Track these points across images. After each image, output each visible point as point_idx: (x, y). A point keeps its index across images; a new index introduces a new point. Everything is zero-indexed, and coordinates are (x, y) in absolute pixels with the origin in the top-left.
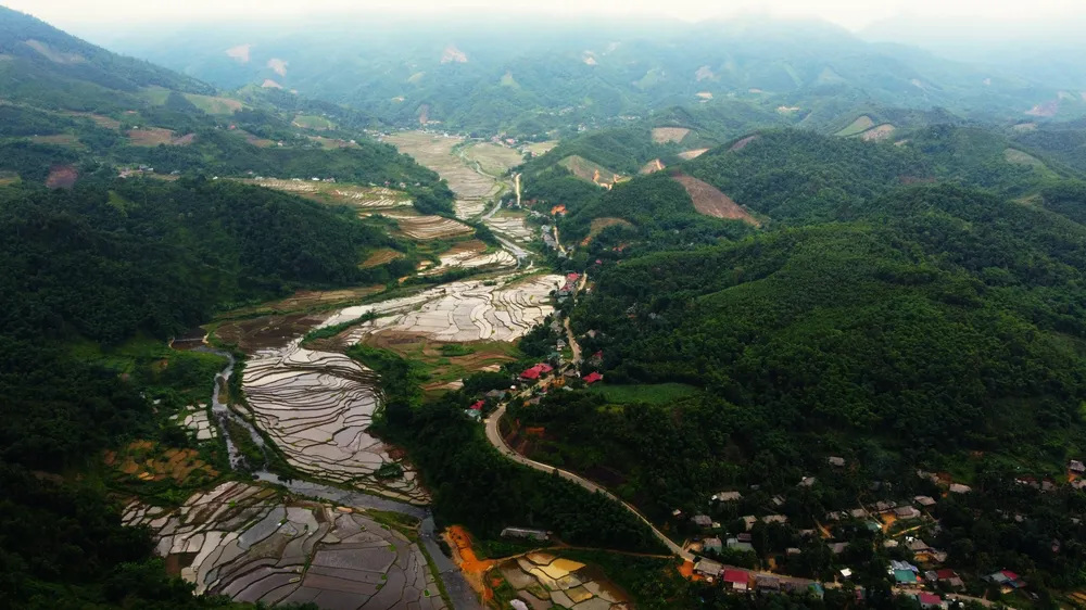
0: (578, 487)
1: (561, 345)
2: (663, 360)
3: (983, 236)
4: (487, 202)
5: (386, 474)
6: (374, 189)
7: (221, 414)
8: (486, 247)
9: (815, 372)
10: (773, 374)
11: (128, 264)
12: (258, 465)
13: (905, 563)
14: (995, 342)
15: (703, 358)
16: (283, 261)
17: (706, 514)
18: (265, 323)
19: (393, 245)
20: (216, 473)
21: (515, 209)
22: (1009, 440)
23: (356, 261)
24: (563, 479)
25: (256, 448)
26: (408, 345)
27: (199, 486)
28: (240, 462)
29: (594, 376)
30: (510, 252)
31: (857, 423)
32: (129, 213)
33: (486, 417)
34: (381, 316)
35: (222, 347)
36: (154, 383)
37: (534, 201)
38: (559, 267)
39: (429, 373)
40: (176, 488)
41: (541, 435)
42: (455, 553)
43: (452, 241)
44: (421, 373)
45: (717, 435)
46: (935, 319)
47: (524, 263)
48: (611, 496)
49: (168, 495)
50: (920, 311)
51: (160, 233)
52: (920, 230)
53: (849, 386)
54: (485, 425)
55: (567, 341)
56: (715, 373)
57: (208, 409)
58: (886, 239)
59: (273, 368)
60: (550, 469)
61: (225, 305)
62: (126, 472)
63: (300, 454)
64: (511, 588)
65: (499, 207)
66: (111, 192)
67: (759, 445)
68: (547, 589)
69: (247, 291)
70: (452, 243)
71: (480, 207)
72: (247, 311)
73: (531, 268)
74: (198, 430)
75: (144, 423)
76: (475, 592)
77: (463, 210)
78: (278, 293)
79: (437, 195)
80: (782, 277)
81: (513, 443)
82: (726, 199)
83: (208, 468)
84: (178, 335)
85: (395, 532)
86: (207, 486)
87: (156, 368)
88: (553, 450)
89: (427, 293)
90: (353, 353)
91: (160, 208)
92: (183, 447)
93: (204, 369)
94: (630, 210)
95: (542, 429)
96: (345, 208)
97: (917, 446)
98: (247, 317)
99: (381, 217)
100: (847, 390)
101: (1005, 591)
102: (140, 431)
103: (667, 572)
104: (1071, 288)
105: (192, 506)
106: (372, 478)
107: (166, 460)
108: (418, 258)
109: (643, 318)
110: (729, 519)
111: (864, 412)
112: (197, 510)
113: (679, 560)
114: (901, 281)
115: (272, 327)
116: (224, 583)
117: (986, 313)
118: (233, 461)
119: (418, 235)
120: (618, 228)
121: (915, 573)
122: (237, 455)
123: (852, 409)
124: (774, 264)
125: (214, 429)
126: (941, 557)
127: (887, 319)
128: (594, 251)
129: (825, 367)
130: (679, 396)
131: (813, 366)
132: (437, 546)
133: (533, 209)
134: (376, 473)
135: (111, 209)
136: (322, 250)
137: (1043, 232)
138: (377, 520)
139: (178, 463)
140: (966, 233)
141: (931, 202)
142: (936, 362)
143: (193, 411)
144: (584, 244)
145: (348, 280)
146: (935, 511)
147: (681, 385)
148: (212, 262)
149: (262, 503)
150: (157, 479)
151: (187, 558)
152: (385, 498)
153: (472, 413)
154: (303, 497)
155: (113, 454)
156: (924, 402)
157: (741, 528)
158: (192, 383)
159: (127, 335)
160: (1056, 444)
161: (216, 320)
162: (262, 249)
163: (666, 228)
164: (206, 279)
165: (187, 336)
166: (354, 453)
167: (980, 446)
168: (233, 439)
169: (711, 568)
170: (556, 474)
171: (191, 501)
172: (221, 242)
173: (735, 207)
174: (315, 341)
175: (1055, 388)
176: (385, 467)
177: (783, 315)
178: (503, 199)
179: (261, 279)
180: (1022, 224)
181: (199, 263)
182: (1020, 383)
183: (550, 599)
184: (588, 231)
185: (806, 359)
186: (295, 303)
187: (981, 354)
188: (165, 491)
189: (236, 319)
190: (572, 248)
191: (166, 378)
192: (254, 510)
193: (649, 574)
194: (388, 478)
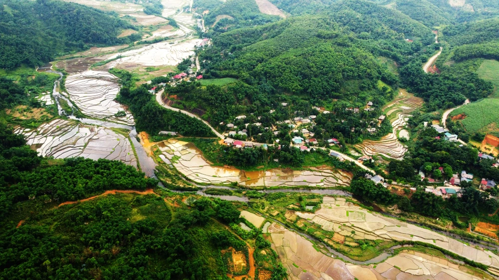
0: (188, 117)
1: (193, 65)
2: (226, 69)
3: (364, 19)
4: (177, 9)
5: (120, 115)
6: (127, 4)
7: (56, 96)
8: (173, 28)
9: (281, 72)
10: (266, 73)
11: (14, 36)
12: (70, 113)
13: (299, 137)
14: (350, 59)
15: (241, 68)
16: (84, 35)
17: (232, 123)
18: (77, 60)
19: (133, 28)
20: (52, 116)
21: (188, 12)
22: (347, 95)
23: (116, 35)
24: (183, 114)
25: (69, 108)
26: (134, 68)
27: (44, 121)
28: (63, 112)
29: (201, 76)
30: (183, 30)
31: (294, 90)
32: (14, 15)
33: (157, 93)
34: (124, 57)
35: (58, 70)
36: (29, 85)
37: (196, 8)
38: (201, 35)
39: (139, 78)
40: (35, 122)
41: (176, 98)
42: (141, 140)
43: (158, 26)
44: (136, 78)
45: (240, 96)
46: (331, 52)
47: (188, 35)
48: (199, 119)
49: (32, 125)
50: (325, 49)
51: (29, 23)
52: (341, 18)
53: (292, 77)
54: (156, 96)
55: (195, 64)
56: (243, 74)
57: (51, 94)
58: (325, 21)
59: (78, 78)
60: (177, 110)
61: (60, 54)
62: (15, 116)
63: (86, 109)
64: (160, 151)
65: (182, 11)
66: (5, 6)
67: (255, 99)
68: (173, 151)
69: (69, 48)
70: (159, 26)
71: (174, 12)
72: (69, 56)
73: (190, 37)
74: (46, 102)
75: (23, 99)
76: (147, 153)
77: (166, 13)
78: (82, 48)
79: (155, 7)
80: (281, 37)
81: (165, 101)
82: (273, 7)
83: (49, 115)
84: (40, 66)
85: (120, 135)
86: (48, 121)
87: (30, 79)
88: (180, 103)
89: (145, 48)
90: (111, 71)
91: (28, 13)
92: (39, 107)
93: (50, 79)
94: (232, 11)
95: (176, 96)
96: (114, 12)
97: (314, 98)
98: (70, 58)
99: (129, 16)
100: (292, 78)
101: (331, 145)
102: (21, 102)
103: (215, 143)
104: (393, 40)
105: (42, 128)
106: (114, 117)
107: (32, 112)
108: (143, 33)
109: (226, 55)
110: (240, 125)
111: (297, 86)
112: (44, 129)
113: (220, 139)
114: (324, 38)
115: (79, 62)
116: (53, 153)
117: (351, 49)
118: (60, 112)
119: (144, 23)
120: (226, 19)
121: (302, 140)
122: (62, 110)
123: (292, 85)
124: (279, 32)
125: (53, 101)
126: (312, 135)
127: (313, 52)
128: (216, 29)
129: (284, 70)
130: (229, 82)
131: (281, 70)
132: (135, 139)
133: (196, 12)
134: (115, 115)
135: (6, 13)
136: (100, 30)
137: (389, 18)
138: (114, 131)
139: (37, 113)
140: (358, 19)
141: (349, 6)
142: (327, 68)
143: (45, 95)
144: (213, 26)
145: (113, 43)
146: (316, 120)
147: (231, 78)
148: (52, 35)
149: (70, 126)
150: (28, 119)
151: (39, 146)
152: (118, 123)
153: (151, 91)
154: (86, 124)
155: (10, 110)
156: (319, 82)
157: (244, 128)
158: (44, 84)
159: (16, 66)
160: (363, 96)
161: (57, 60)
162: (75, 30)
163: (246, 19)
164: (51, 43)
165: (44, 67)
166: (108, 108)
167: (337, 97)
168: (60, 104)
169: (230, 141)
170: (180, 112)
171: (42, 126)
172: (56, 27)
173: (277, 10)
174: (96, 67)
175: (370, 76)
176: (119, 113)
177: (277, 52)
178: (184, 8)
179: (74, 43)
180: (382, 15)
181: (47, 36)
182: (356, 74)
183: (173, 154)
184: (215, 21)
185: (278, 68)
186: (90, 53)
187: (344, 64)
188: (31, 123)
189: (65, 59)
190: (208, 28)
191: (34, 83)
192: (66, 129)
193: (209, 144)
194: (120, 116)
